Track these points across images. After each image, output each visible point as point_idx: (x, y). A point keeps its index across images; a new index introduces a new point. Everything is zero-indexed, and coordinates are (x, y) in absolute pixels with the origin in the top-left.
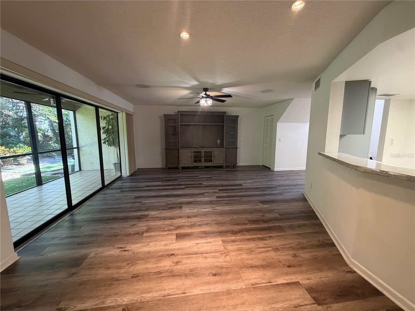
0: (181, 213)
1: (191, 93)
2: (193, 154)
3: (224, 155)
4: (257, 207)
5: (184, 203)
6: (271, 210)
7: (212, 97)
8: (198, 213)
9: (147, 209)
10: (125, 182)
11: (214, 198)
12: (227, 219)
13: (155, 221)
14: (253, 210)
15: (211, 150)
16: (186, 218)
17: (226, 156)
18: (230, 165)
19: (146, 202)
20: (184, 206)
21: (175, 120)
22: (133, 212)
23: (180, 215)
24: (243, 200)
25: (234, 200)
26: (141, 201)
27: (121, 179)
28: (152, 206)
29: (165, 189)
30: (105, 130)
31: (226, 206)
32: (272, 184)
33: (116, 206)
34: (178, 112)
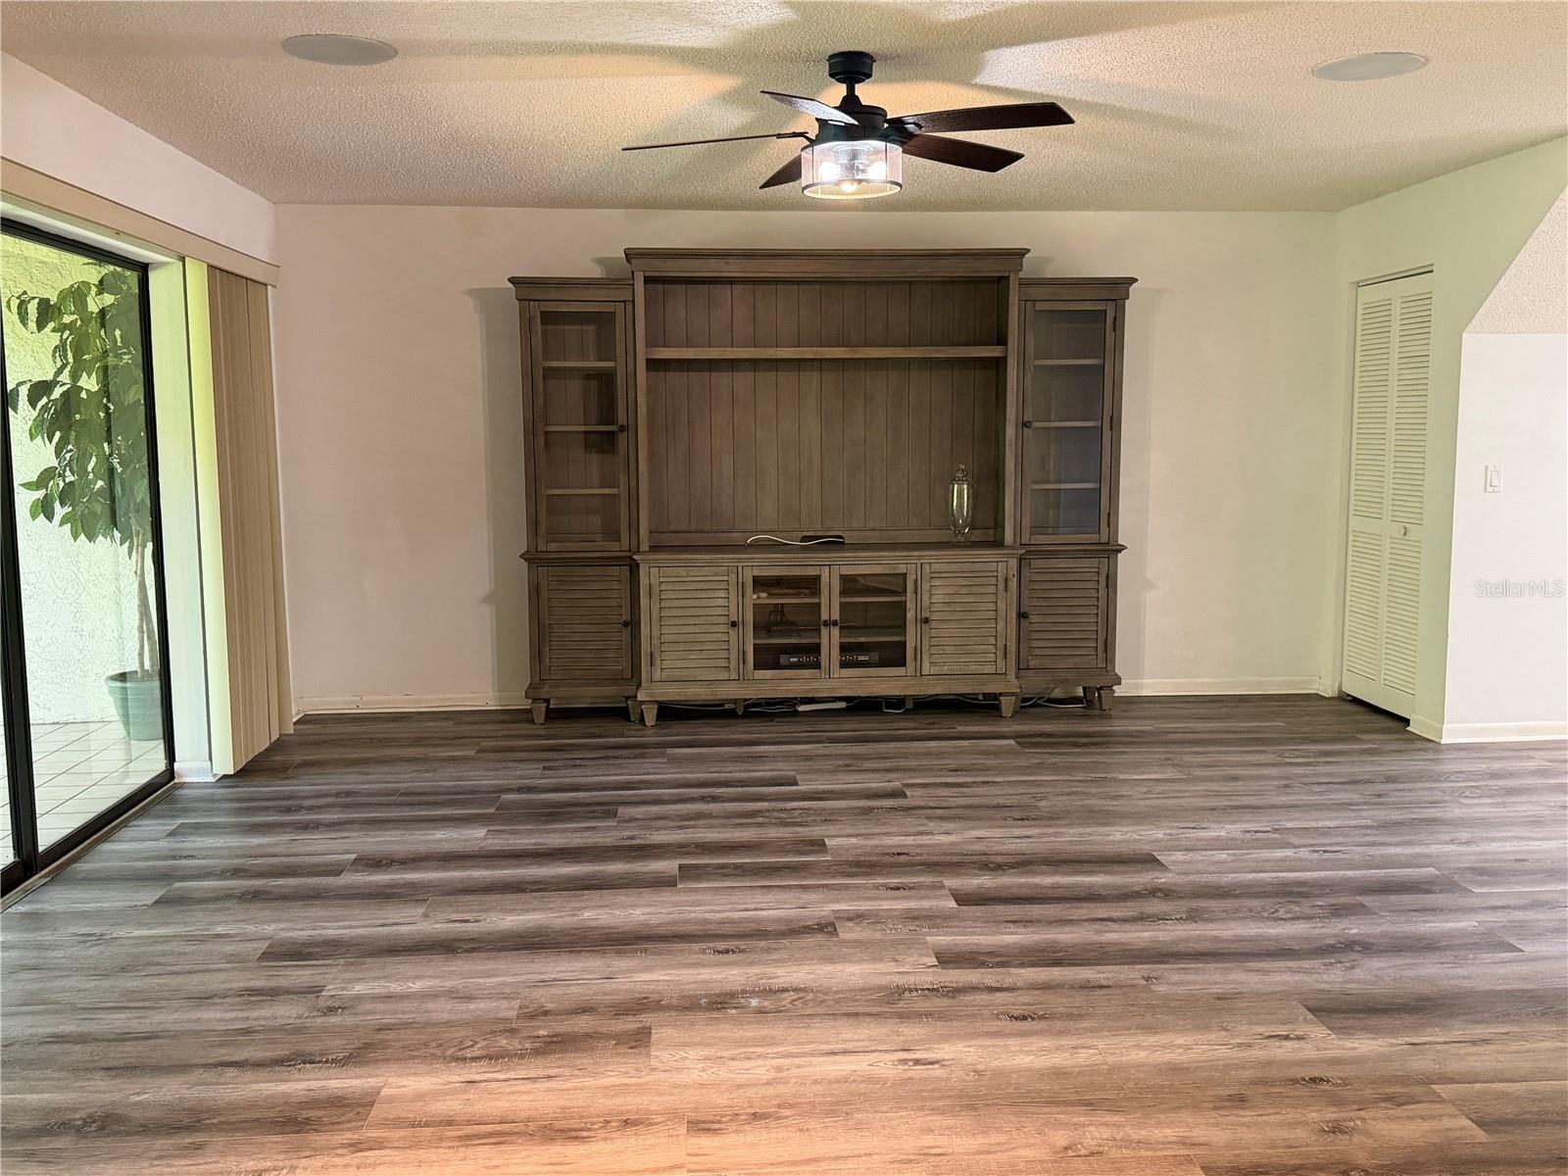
0: (641, 1089)
1: (730, 98)
2: (752, 598)
3: (1008, 607)
4: (1285, 1051)
5: (669, 1008)
6: (1403, 1080)
7: (898, 124)
8: (781, 1089)
9: (368, 1046)
10: (197, 828)
11: (917, 969)
12: (1029, 1146)
13: (422, 1154)
14: (1247, 1074)
15: (902, 569)
16: (682, 1130)
17: (1022, 616)
18: (1058, 693)
19: (359, 988)
20: (664, 1032)
21: (603, 321)
22: (248, 1075)
23: (630, 1103)
24: (1161, 989)
25: (1087, 986)
26: (319, 980)
27: (168, 798)
28: (408, 1025)
29: (517, 887)
30: (45, 408)
31: (1022, 1034)
32: (1419, 855)
33: (118, 1021)
34: (630, 255)
